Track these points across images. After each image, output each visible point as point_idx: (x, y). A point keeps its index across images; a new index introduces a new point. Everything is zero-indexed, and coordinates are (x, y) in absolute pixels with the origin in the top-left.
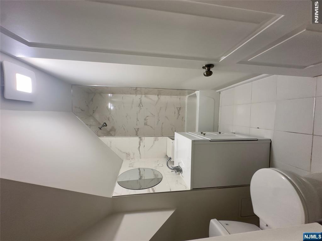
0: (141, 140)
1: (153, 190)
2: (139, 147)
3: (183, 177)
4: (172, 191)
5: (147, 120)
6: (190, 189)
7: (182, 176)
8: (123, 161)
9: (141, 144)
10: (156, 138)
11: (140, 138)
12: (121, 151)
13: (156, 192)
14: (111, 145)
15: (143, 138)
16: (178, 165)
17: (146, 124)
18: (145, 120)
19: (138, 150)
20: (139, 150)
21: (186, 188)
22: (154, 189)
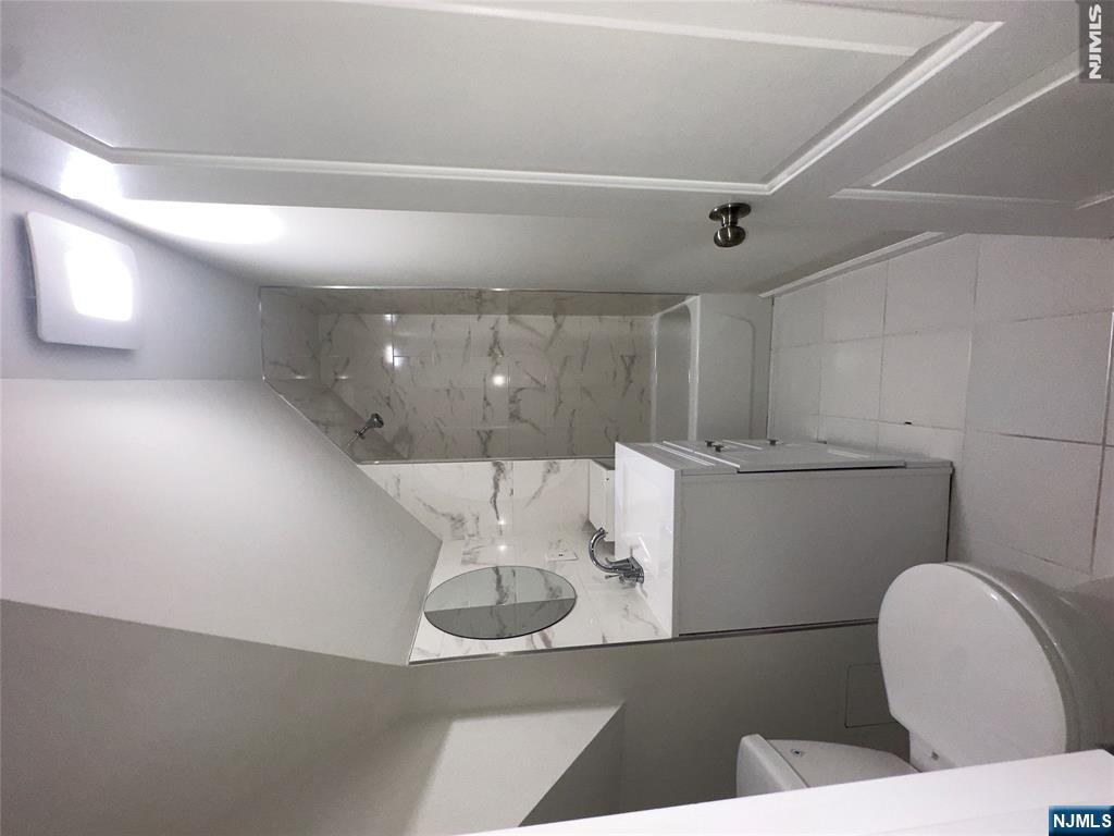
0: (500, 469)
1: (546, 640)
2: (495, 496)
3: (646, 595)
4: (609, 642)
5: (519, 400)
6: (670, 637)
7: (642, 591)
8: (441, 543)
9: (502, 484)
10: (551, 464)
11: (496, 464)
12: (432, 510)
13: (555, 645)
14: (398, 489)
15: (507, 464)
16: (628, 557)
17: (514, 416)
18: (512, 401)
19: (491, 506)
20: (496, 508)
21: (656, 633)
22: (550, 636)
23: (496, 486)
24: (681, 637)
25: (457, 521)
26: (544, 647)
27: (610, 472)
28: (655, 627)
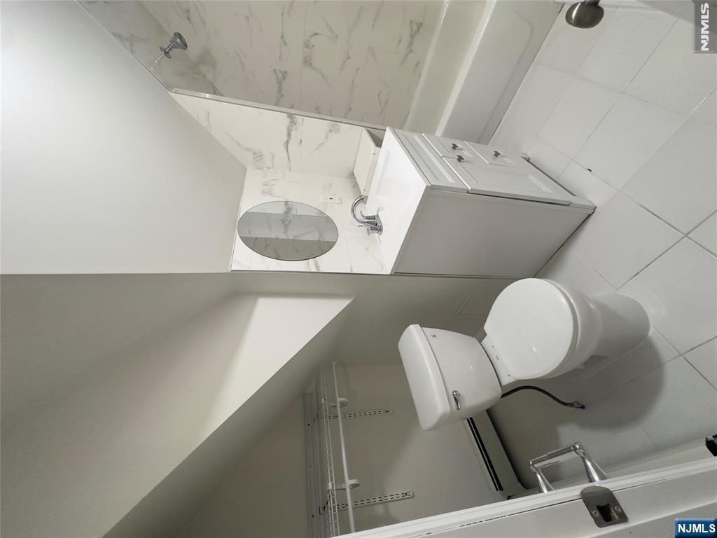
0: (293, 122)
1: (317, 265)
2: (287, 142)
3: (381, 243)
4: (354, 272)
5: (313, 46)
6: (389, 273)
7: (379, 239)
8: (245, 170)
9: (293, 133)
10: (333, 126)
11: (290, 116)
12: (239, 144)
13: (322, 270)
14: (209, 122)
15: (299, 119)
16: (375, 214)
17: (307, 62)
18: (307, 46)
19: (284, 149)
20: (287, 151)
21: (382, 269)
22: (319, 263)
23: (289, 135)
24: (395, 274)
25: (258, 156)
26: (315, 271)
27: (378, 148)
28: (382, 265)
